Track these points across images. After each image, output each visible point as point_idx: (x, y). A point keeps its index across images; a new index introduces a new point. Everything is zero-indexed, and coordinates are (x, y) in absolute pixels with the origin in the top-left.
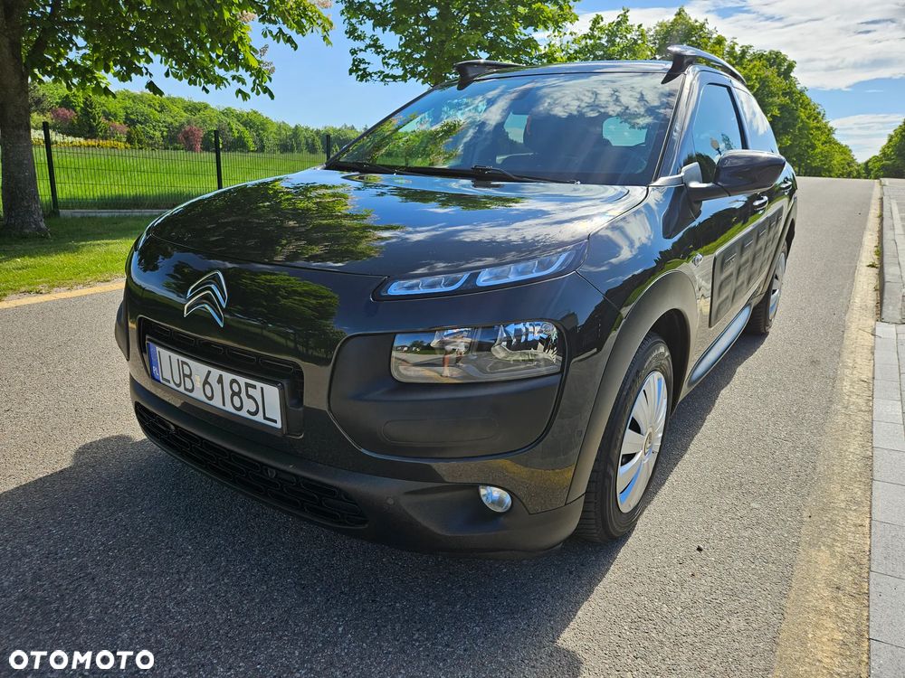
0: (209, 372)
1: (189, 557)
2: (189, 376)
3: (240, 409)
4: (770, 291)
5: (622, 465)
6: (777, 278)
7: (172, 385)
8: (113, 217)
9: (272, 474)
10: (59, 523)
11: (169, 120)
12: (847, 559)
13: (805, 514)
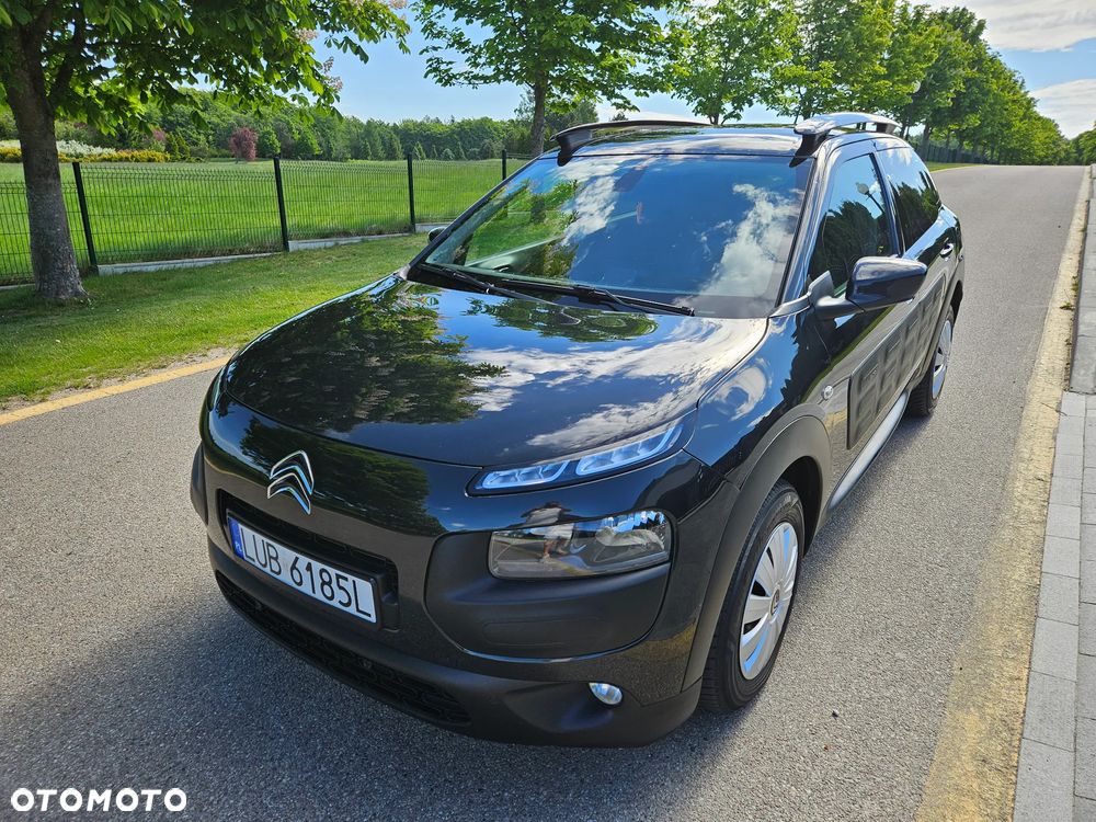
0: (297, 559)
1: (282, 740)
2: (276, 559)
3: (332, 598)
4: (932, 367)
5: (745, 633)
6: (940, 351)
7: (257, 564)
8: (160, 271)
9: (367, 666)
10: (141, 700)
11: (215, 120)
12: (997, 722)
13: (956, 665)
